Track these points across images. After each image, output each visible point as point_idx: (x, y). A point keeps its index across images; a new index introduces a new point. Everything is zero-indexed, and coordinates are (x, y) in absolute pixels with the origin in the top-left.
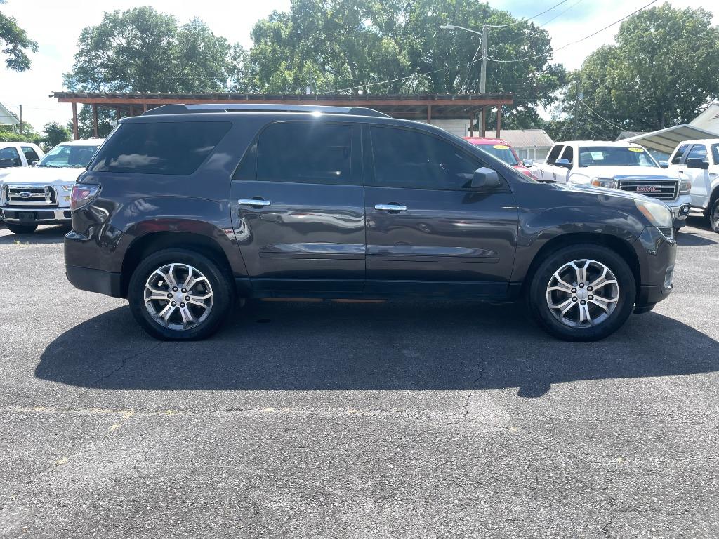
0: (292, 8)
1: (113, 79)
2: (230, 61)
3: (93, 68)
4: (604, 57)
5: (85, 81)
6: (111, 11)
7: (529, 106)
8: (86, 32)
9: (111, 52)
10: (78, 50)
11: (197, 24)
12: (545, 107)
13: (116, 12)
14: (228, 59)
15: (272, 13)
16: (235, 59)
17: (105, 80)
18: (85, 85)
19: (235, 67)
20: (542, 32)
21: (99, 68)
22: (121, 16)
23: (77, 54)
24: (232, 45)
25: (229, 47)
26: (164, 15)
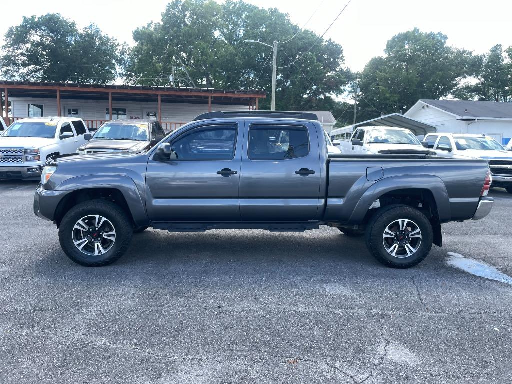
0: (163, 20)
1: (30, 65)
2: (119, 55)
3: (15, 57)
4: (377, 64)
5: (9, 65)
6: (29, 16)
7: (327, 95)
8: (11, 30)
9: (29, 46)
10: (4, 43)
11: (93, 28)
12: (337, 96)
13: (33, 17)
14: (118, 54)
15: (150, 22)
16: (123, 54)
17: (25, 65)
18: (9, 68)
19: (123, 59)
20: (337, 45)
21: (19, 56)
22: (37, 20)
23: (4, 46)
24: (121, 44)
25: (118, 45)
26: (69, 20)
